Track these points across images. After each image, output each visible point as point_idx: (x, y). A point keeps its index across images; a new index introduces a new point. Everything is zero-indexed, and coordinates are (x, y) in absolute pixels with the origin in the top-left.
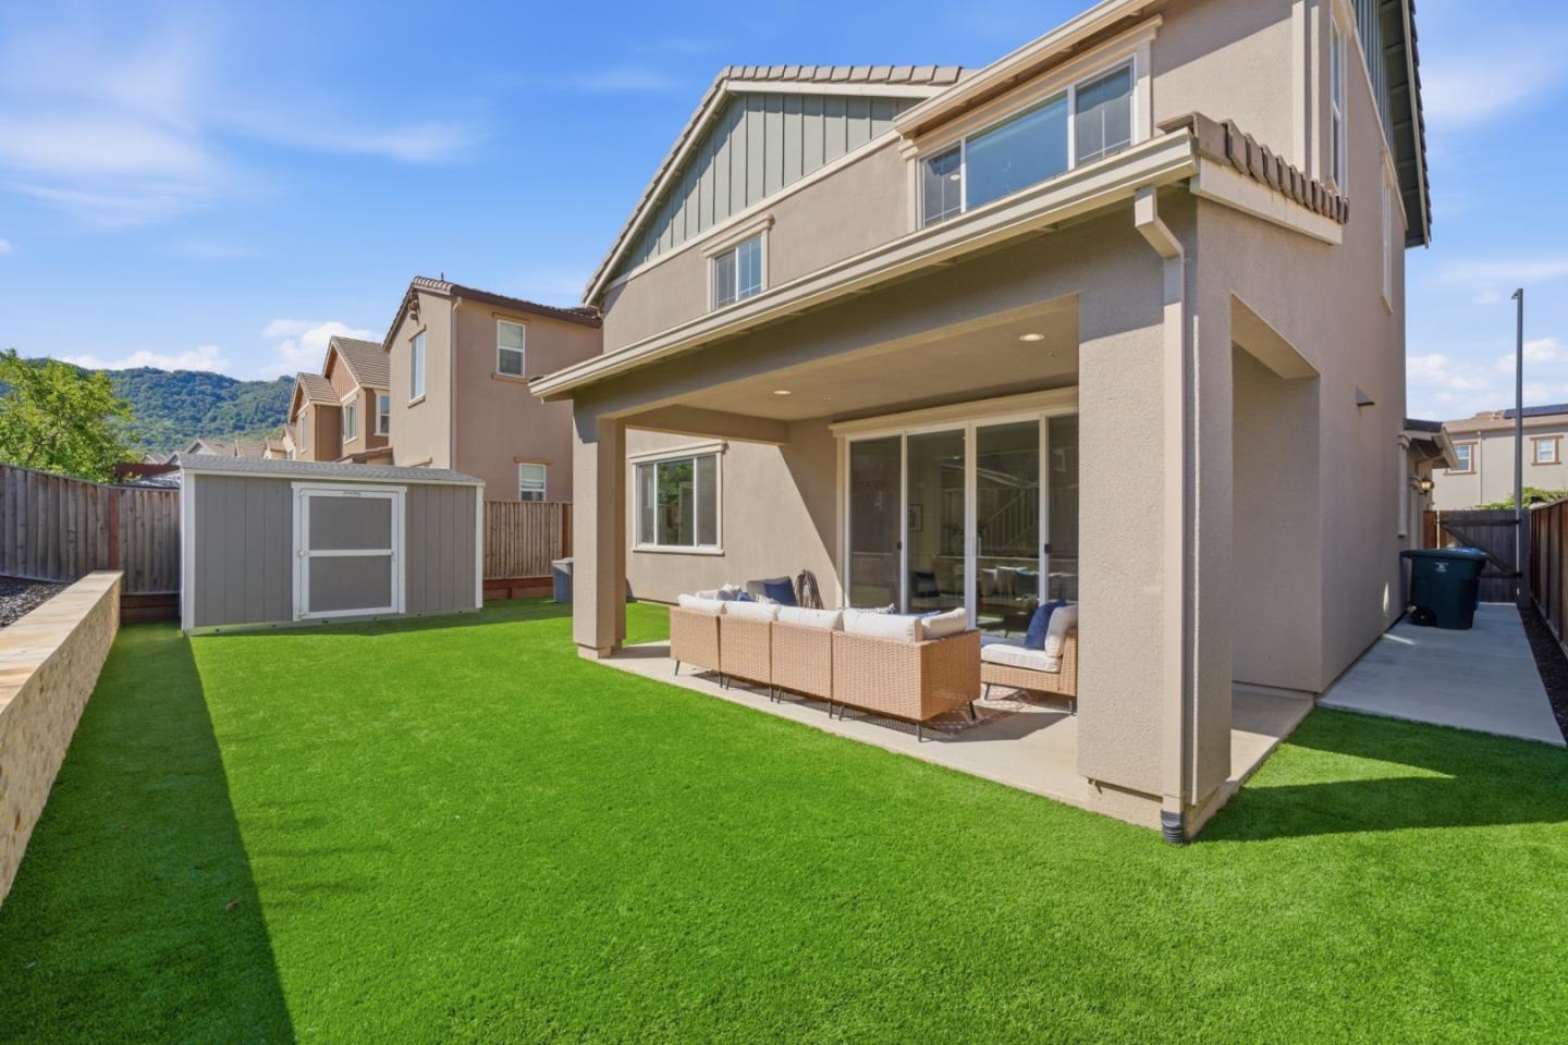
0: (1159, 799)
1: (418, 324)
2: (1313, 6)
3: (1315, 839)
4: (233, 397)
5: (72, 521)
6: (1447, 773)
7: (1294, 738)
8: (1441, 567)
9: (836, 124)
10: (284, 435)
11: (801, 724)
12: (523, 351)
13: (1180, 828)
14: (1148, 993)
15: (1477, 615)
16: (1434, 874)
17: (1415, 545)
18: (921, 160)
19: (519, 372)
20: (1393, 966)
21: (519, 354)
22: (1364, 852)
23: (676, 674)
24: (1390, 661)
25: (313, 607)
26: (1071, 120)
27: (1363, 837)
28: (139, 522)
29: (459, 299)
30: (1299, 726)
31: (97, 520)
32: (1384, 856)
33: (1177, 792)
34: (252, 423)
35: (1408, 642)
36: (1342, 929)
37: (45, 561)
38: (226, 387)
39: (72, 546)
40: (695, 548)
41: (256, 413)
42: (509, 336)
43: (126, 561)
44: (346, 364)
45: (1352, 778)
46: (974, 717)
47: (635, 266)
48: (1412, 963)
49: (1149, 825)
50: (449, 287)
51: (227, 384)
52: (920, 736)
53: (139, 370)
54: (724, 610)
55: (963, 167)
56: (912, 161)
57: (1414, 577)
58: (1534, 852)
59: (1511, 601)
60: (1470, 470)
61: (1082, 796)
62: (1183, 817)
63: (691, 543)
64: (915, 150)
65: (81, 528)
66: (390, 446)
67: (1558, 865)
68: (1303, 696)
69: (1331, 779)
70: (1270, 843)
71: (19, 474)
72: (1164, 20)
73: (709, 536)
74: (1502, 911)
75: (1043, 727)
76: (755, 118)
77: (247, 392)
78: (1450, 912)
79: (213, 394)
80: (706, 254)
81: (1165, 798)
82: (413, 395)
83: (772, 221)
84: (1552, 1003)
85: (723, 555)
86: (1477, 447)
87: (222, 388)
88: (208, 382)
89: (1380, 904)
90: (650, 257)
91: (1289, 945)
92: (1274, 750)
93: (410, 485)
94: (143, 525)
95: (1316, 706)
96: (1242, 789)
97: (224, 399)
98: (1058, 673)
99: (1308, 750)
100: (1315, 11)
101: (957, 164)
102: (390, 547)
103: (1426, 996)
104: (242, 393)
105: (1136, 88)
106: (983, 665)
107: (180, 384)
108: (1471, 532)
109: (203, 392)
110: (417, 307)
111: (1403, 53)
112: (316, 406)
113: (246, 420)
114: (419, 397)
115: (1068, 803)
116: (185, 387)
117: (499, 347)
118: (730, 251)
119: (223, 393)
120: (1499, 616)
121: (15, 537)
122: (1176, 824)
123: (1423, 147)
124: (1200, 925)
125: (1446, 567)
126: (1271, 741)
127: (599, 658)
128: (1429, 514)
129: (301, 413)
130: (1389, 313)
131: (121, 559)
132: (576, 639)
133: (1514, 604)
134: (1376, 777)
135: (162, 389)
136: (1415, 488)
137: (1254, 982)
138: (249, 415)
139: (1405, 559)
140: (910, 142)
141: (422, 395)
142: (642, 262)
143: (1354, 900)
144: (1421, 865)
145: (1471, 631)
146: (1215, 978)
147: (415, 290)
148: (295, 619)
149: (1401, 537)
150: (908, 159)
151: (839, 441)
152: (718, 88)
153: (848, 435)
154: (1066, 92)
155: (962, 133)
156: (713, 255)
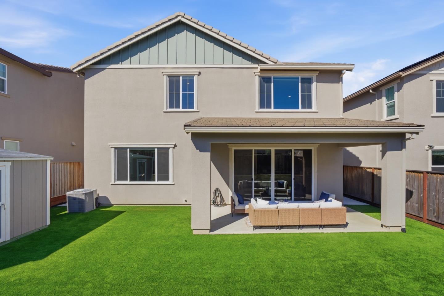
18: (260, 77)
26: (300, 84)
40: (156, 182)
56: (258, 76)
64: (259, 74)
80: (163, 74)
81: (402, 226)
83: (200, 73)
85: (174, 184)
101: (271, 83)
105: (313, 84)
118: (178, 76)
122: (405, 230)
132: (192, 228)
140: (258, 71)
142: (118, 63)
150: (256, 75)
151: (230, 149)
152: (177, 17)
153: (233, 148)
154: (299, 77)
155: (272, 76)
156: (167, 75)
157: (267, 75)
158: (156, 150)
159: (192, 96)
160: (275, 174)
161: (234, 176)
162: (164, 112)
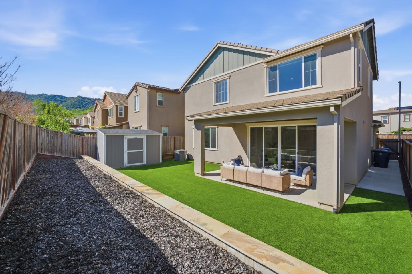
0: (333, 206)
1: (137, 93)
2: (356, 48)
3: (360, 213)
4: (65, 101)
5: (75, 144)
6: (382, 201)
7: (352, 194)
8: (381, 154)
9: (246, 57)
10: (87, 114)
11: (255, 192)
12: (163, 100)
13: (337, 211)
14: (339, 234)
15: (389, 164)
16: (380, 219)
17: (374, 149)
18: (268, 68)
19: (162, 105)
20: (374, 232)
21: (162, 101)
22: (368, 215)
23: (222, 180)
24: (370, 177)
25: (128, 163)
26: (303, 64)
27: (368, 213)
28: (88, 144)
29: (150, 89)
30: (353, 192)
31: (80, 144)
32: (372, 216)
33: (336, 205)
34: (70, 108)
35: (373, 171)
36: (366, 226)
37: (71, 153)
38: (63, 99)
39: (75, 150)
41: (71, 105)
42: (160, 97)
43: (86, 153)
44: (110, 99)
45: (365, 202)
46: (289, 190)
47: (194, 83)
48: (377, 231)
49: (331, 211)
50: (148, 86)
51: (64, 98)
52: (282, 194)
53: (41, 94)
54: (234, 168)
55: (278, 71)
56: (266, 68)
57: (374, 156)
58: (397, 215)
59: (397, 160)
60: (388, 123)
61: (318, 206)
62: (337, 209)
63: (209, 148)
64: (266, 66)
65: (77, 146)
66: (128, 121)
67: (401, 217)
68: (353, 185)
69: (361, 203)
70: (352, 214)
71: (66, 134)
72: (324, 46)
73: (214, 146)
74: (391, 224)
75: (303, 192)
76: (226, 53)
77: (69, 100)
78: (383, 224)
79: (60, 101)
80: (213, 82)
81: (334, 206)
82: (135, 110)
83: (230, 77)
84: (398, 236)
85: (218, 151)
86: (390, 117)
87: (62, 99)
88: (59, 97)
89: (372, 223)
90: (197, 81)
91: (358, 229)
92: (349, 197)
93: (147, 135)
94: (89, 145)
95: (356, 188)
96: (345, 204)
97: (63, 102)
98: (305, 181)
99: (356, 197)
100: (356, 49)
101: (276, 70)
102: (143, 149)
103: (379, 235)
104: (68, 100)
106: (291, 180)
107: (52, 98)
108: (388, 144)
109: (58, 100)
110: (137, 89)
111: (372, 42)
112: (102, 109)
113: (69, 107)
114: (137, 111)
115: (314, 207)
116: (53, 99)
117: (158, 99)
118: (219, 82)
119: (63, 100)
120: (394, 164)
121: (65, 148)
122: (336, 210)
123: (377, 60)
124: (344, 226)
125: (382, 154)
126: (349, 195)
127: (201, 176)
128: (378, 139)
129: (97, 110)
130: (369, 99)
131: (85, 152)
132: (195, 172)
133: (398, 161)
134: (369, 202)
135: (47, 99)
136: (375, 134)
137: (354, 233)
138: (69, 106)
139: (372, 152)
140: (265, 64)
141: (139, 110)
142: (195, 82)
143: (367, 222)
144: (378, 217)
145: (387, 168)
146: (348, 233)
147: (136, 85)
148: (125, 166)
149: (371, 147)
150: (265, 67)
151: (248, 127)
152: (217, 45)
153: (250, 126)
154: (302, 58)
155: (278, 63)
156: (214, 83)
157: (272, 65)
158: (210, 129)
159: (226, 92)
160: (281, 148)
161: (251, 148)
162: (214, 106)
